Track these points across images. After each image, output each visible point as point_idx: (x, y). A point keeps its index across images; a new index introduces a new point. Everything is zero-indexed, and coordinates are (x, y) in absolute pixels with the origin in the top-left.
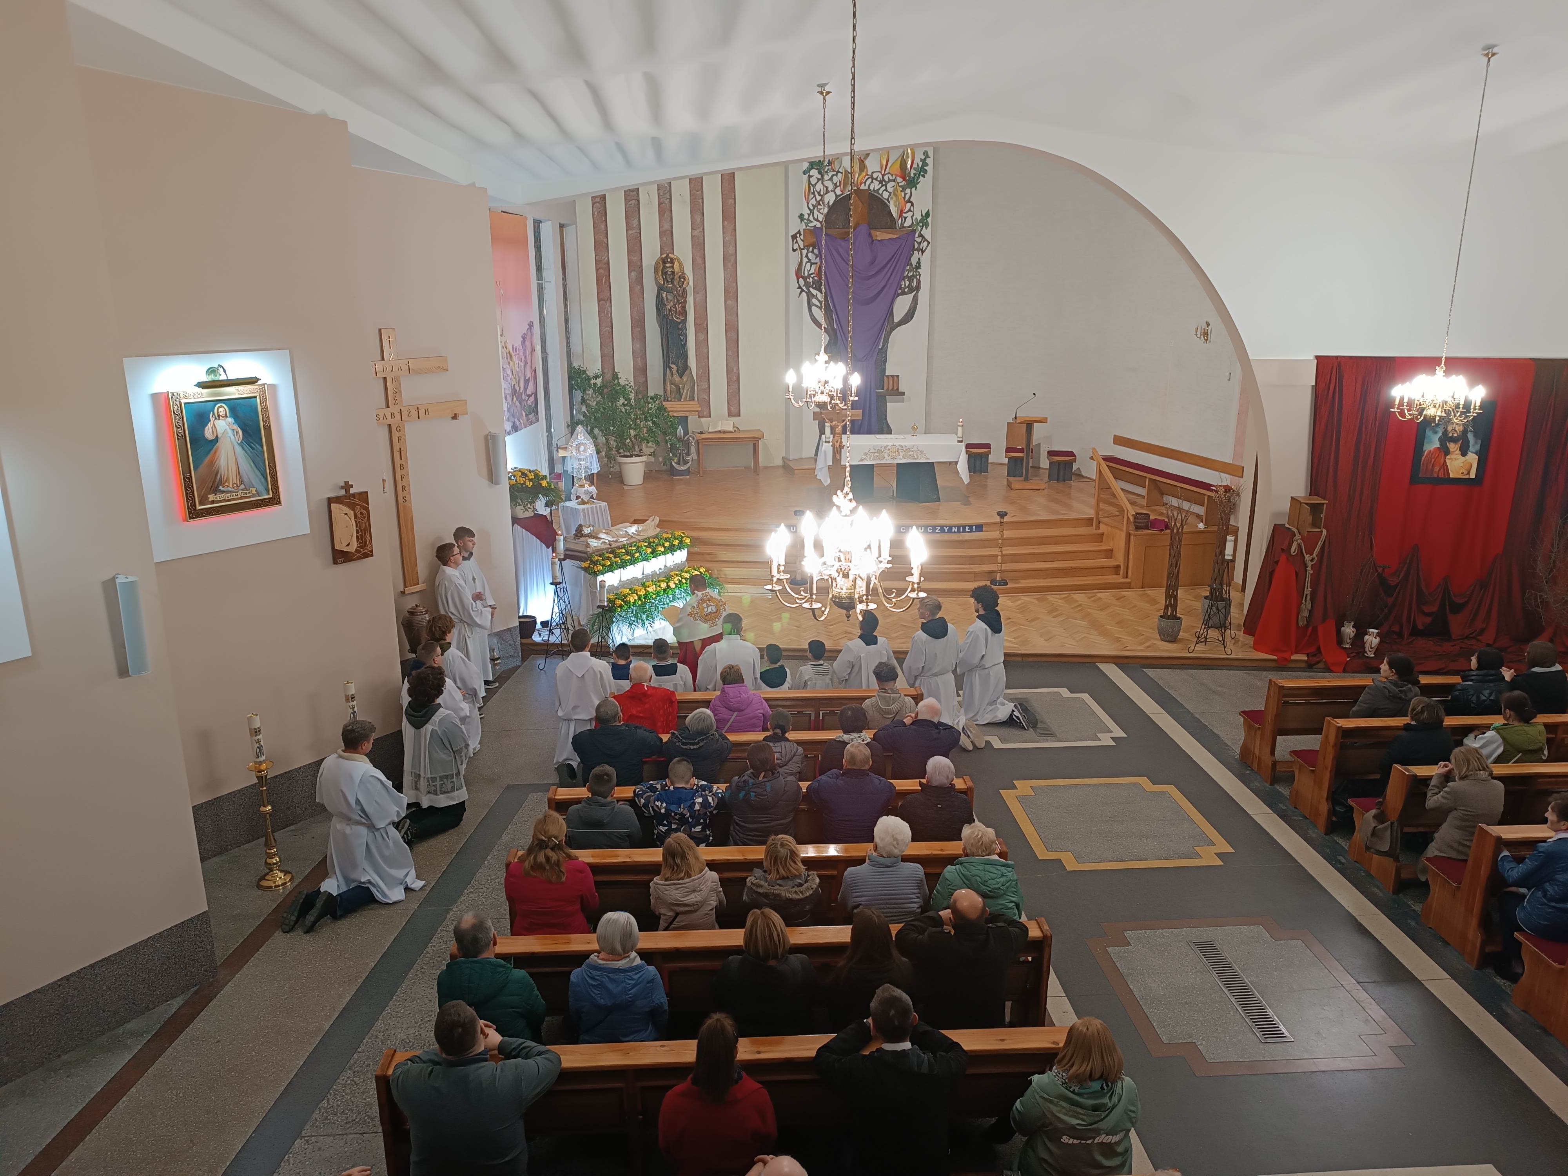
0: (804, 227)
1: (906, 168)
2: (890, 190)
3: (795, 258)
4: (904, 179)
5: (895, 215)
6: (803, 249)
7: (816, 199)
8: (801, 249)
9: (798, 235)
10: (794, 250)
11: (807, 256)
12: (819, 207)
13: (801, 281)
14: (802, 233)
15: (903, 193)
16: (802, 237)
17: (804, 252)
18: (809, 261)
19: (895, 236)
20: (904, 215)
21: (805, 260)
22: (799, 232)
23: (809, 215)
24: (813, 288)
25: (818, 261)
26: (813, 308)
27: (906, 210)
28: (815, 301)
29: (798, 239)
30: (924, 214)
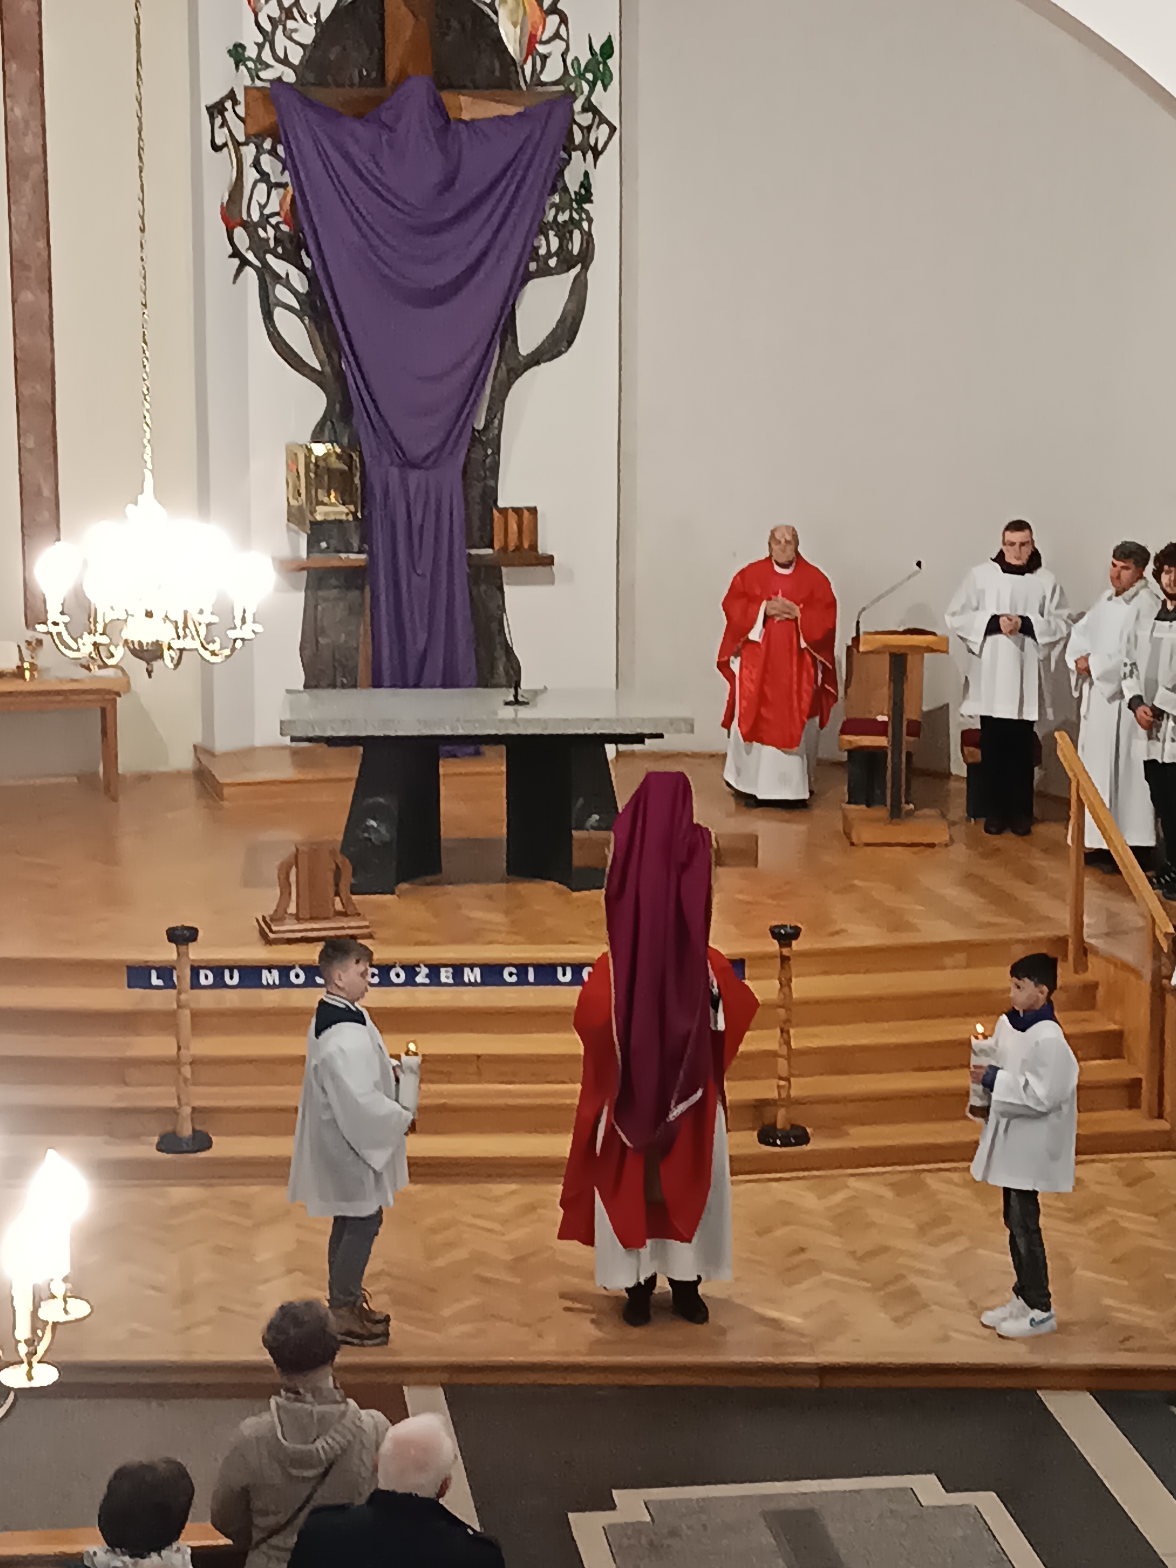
0: (248, 82)
3: (220, 169)
6: (246, 143)
7: (279, 2)
8: (238, 145)
9: (228, 104)
10: (218, 148)
11: (256, 164)
12: (290, 24)
13: (240, 234)
14: (240, 97)
16: (241, 110)
17: (249, 152)
18: (264, 177)
19: (514, 110)
21: (251, 175)
22: (232, 95)
23: (260, 47)
24: (277, 256)
25: (286, 178)
26: (279, 314)
27: (545, 38)
28: (281, 293)
29: (229, 115)
30: (597, 48)
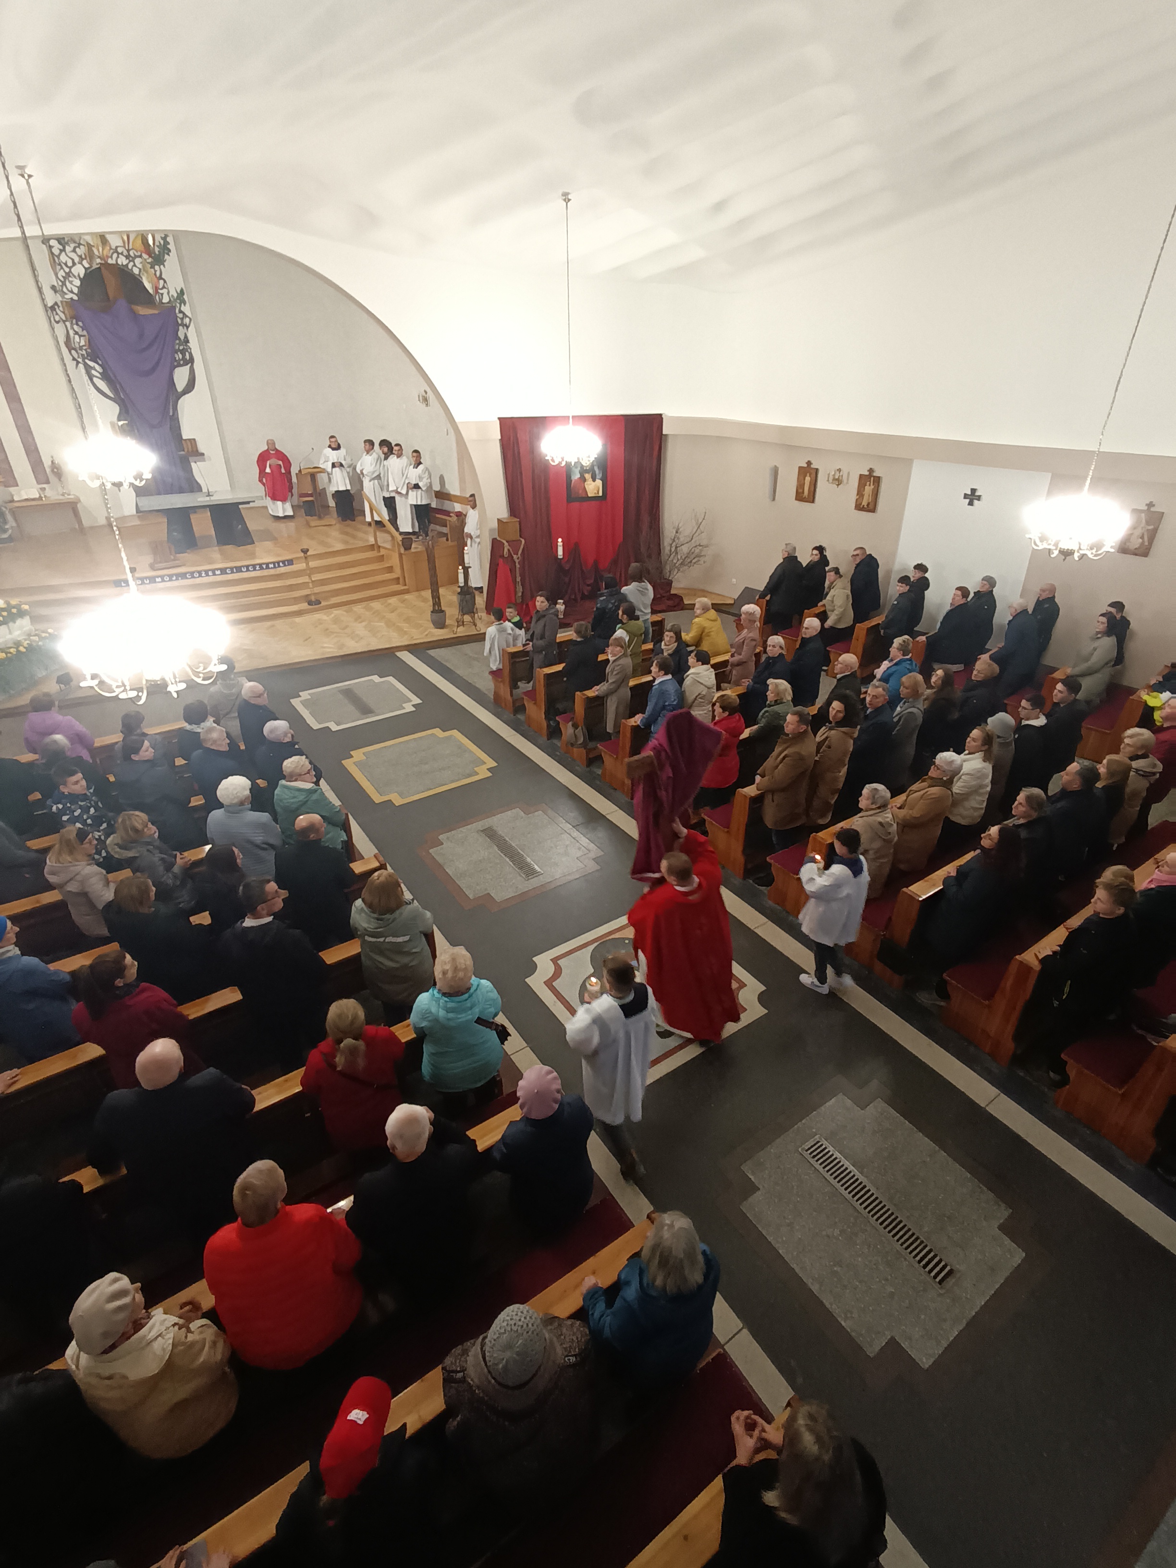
0: (61, 299)
1: (149, 245)
2: (140, 266)
3: (60, 330)
4: (150, 256)
5: (151, 291)
6: (66, 321)
7: (64, 271)
8: (64, 322)
9: (56, 307)
10: (57, 322)
11: (72, 328)
12: (70, 279)
13: (73, 352)
14: (60, 304)
15: (153, 270)
16: (61, 308)
17: (68, 324)
18: (76, 333)
19: (156, 312)
20: (160, 291)
21: (71, 333)
22: (56, 304)
23: (62, 286)
24: (90, 360)
25: (85, 333)
26: (95, 379)
27: (161, 287)
28: (93, 372)
29: (57, 310)
30: (179, 292)
